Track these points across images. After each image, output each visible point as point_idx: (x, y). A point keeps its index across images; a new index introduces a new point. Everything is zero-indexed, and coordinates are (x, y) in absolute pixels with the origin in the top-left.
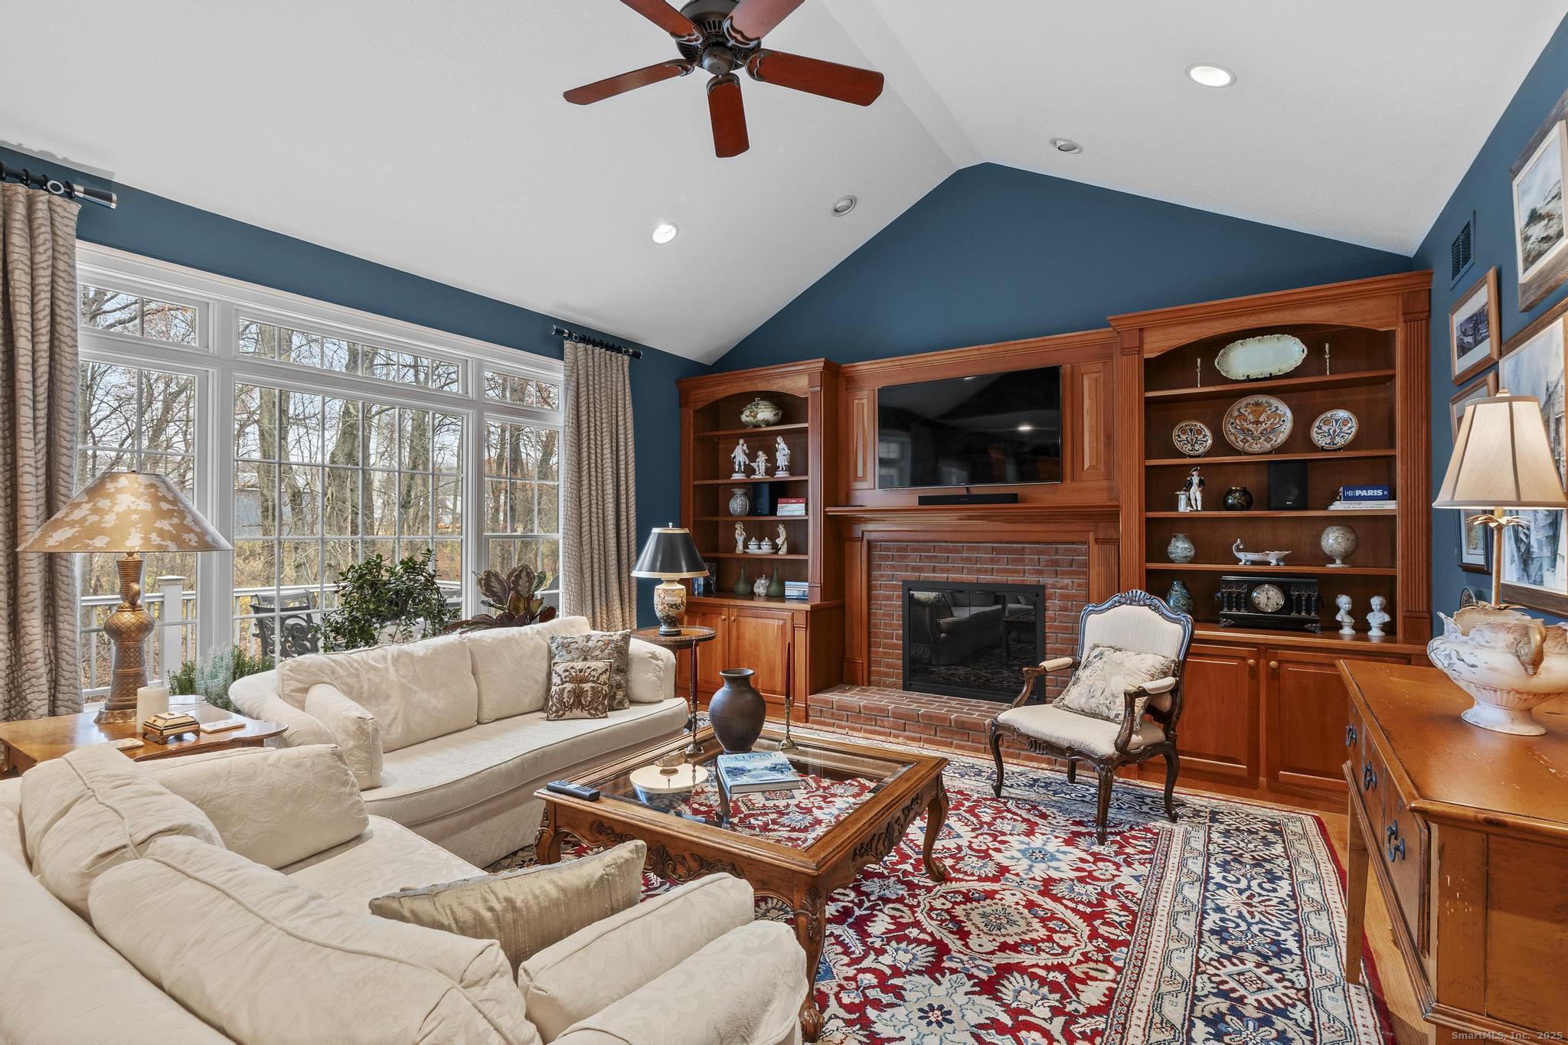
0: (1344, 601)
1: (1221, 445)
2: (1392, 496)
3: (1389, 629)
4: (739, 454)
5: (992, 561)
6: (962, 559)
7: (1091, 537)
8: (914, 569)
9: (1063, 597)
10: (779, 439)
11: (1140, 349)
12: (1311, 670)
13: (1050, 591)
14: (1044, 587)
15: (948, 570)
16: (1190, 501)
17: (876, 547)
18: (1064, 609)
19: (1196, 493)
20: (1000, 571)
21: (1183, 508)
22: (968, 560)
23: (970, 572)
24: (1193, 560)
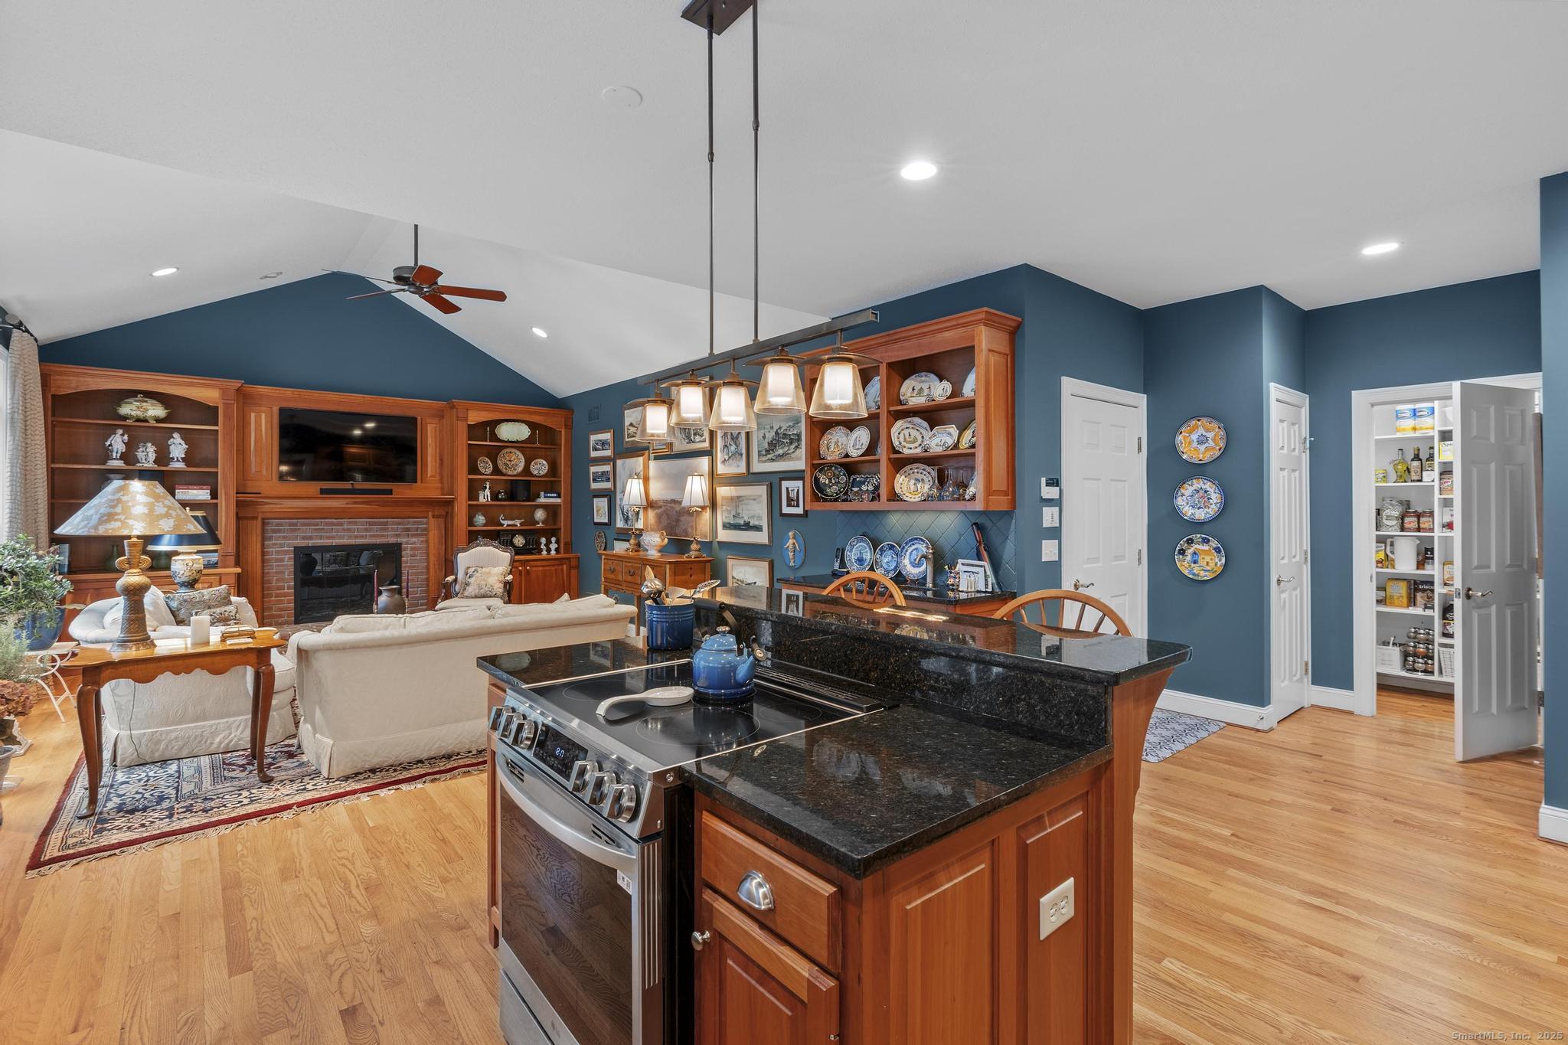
0: (543, 540)
1: (497, 471)
2: (559, 497)
3: (557, 550)
4: (118, 443)
5: (366, 530)
6: (344, 530)
7: (430, 514)
8: (304, 538)
9: (412, 549)
10: (176, 435)
11: (466, 419)
12: (540, 568)
13: (403, 546)
14: (400, 544)
15: (332, 538)
16: (485, 496)
17: (269, 523)
18: (412, 556)
19: (487, 492)
20: (371, 536)
21: (482, 500)
22: (349, 530)
23: (350, 537)
24: (485, 525)
